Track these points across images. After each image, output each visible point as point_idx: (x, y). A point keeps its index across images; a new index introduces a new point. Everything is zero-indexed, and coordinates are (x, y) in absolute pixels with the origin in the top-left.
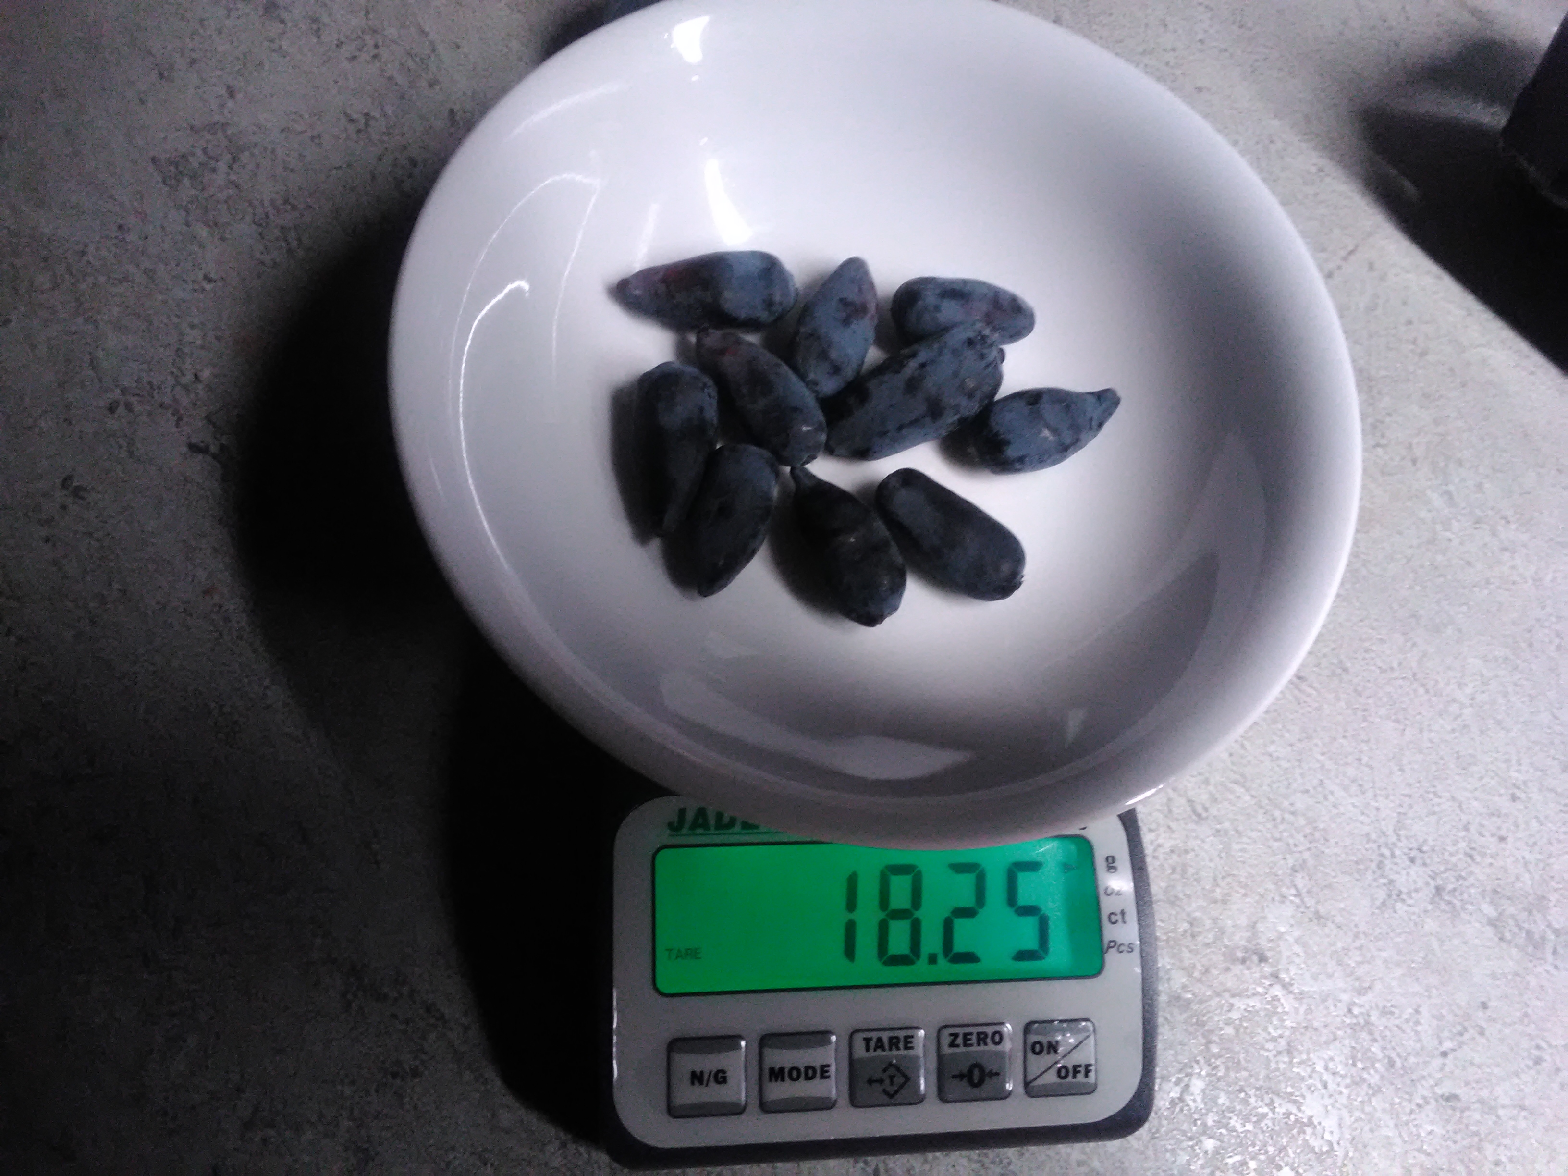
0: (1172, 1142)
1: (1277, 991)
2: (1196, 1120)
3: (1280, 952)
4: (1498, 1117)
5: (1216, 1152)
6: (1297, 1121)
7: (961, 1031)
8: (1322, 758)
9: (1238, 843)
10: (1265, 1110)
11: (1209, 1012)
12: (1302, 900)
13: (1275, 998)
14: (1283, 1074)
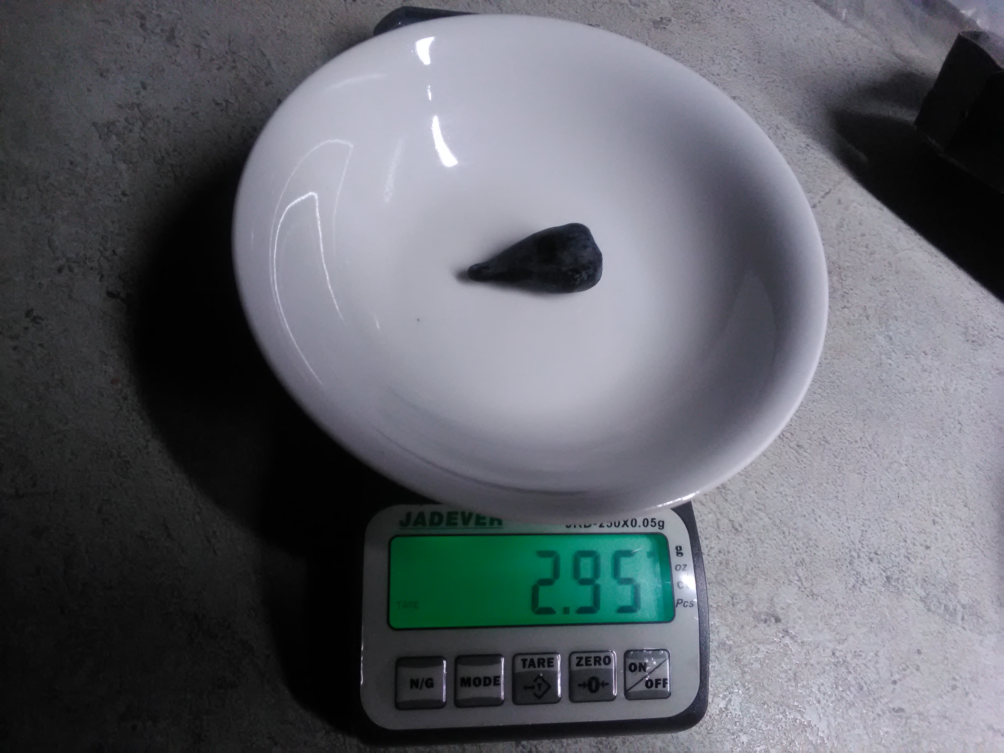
0: (721, 736)
1: (787, 640)
2: (736, 722)
3: (789, 616)
4: (930, 723)
5: (749, 743)
6: (801, 723)
7: (584, 655)
8: (812, 495)
9: (761, 547)
10: (781, 716)
11: (743, 653)
12: (802, 584)
13: (786, 645)
14: (792, 694)
